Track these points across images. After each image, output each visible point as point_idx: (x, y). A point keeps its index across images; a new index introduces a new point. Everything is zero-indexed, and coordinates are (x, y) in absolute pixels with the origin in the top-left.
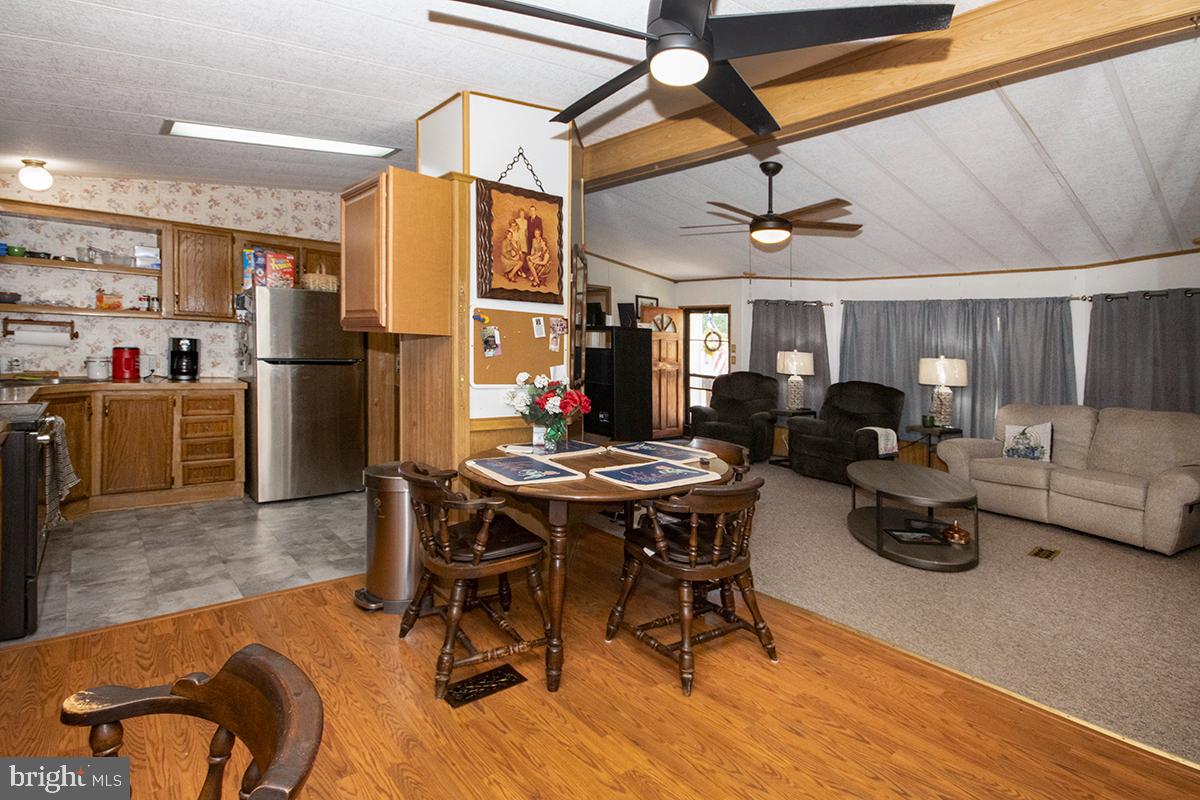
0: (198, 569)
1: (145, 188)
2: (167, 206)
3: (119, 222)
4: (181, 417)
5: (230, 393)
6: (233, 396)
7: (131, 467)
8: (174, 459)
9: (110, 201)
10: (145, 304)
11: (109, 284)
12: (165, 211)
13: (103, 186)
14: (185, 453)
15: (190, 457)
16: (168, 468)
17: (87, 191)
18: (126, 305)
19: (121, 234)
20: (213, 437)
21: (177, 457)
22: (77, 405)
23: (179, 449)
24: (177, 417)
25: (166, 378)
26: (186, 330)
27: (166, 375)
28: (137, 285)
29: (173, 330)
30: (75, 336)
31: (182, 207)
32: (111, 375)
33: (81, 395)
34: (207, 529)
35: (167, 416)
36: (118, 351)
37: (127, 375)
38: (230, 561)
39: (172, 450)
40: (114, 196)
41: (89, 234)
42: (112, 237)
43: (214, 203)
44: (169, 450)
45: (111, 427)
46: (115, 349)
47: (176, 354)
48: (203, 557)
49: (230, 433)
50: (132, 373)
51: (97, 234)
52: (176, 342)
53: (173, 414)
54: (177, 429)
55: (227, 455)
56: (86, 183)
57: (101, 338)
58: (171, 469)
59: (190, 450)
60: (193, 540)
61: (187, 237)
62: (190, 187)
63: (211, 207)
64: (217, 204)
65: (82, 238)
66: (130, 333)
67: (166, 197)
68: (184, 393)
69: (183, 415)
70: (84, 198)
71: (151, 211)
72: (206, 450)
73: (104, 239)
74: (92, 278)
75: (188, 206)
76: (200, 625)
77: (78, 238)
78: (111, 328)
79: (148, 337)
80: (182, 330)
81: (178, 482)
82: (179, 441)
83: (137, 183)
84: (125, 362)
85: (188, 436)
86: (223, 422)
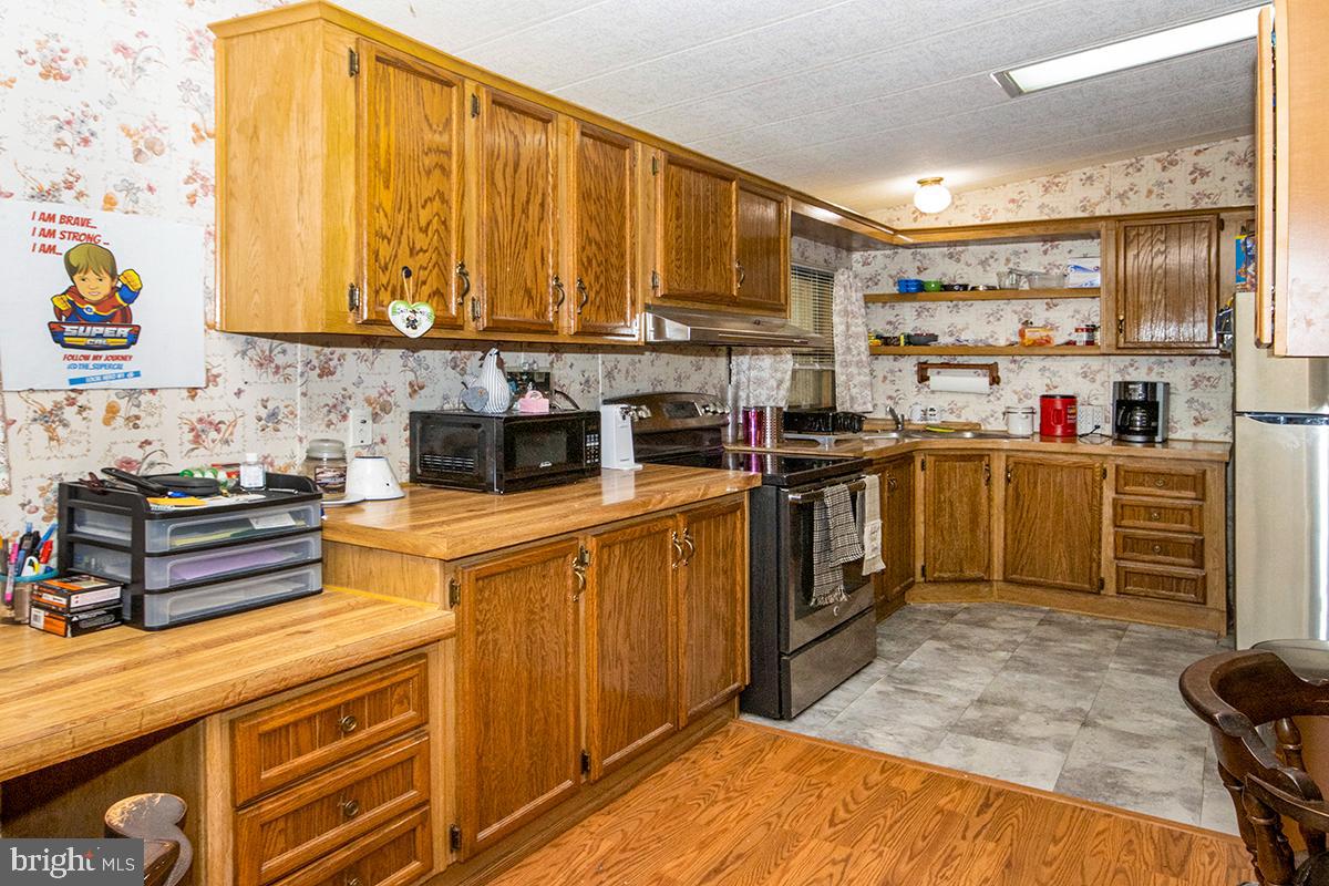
0: (1039, 718)
1: (1090, 178)
2: (1122, 196)
3: (1053, 232)
4: (1114, 495)
5: (1200, 467)
6: (1204, 473)
7: (1043, 552)
8: (1103, 554)
9: (1042, 206)
10: (1084, 336)
11: (1039, 312)
12: (1120, 203)
13: (1033, 190)
14: (1120, 549)
15: (1128, 554)
16: (1094, 565)
17: (1013, 201)
18: (1059, 338)
19: (1057, 246)
20: (1165, 530)
21: (1107, 551)
22: (970, 465)
23: (1111, 539)
24: (1109, 494)
25: (1111, 437)
26: (1150, 369)
27: (1110, 433)
28: (1077, 312)
29: (1131, 370)
30: (995, 380)
31: (1145, 193)
32: (1037, 429)
33: (978, 453)
34: (1111, 665)
35: (1093, 491)
36: (1047, 400)
37: (1059, 431)
38: (1095, 725)
39: (1100, 540)
40: (1047, 199)
41: (1016, 253)
42: (1045, 252)
43: (1200, 172)
44: (1096, 537)
45: (1017, 496)
46: (1043, 397)
47: (1124, 404)
48: (1062, 705)
49: (1196, 529)
50: (1065, 428)
51: (1026, 252)
52: (1124, 387)
53: (1101, 489)
54: (1107, 511)
55: (1191, 562)
56: (1011, 191)
57: (1030, 381)
58: (1099, 566)
59: (1127, 544)
60: (1077, 676)
61: (1138, 234)
62: (1158, 160)
63: (1194, 181)
64: (1204, 173)
65: (1008, 260)
66: (1068, 377)
67: (1120, 184)
68: (1120, 461)
69: (1117, 493)
70: (1009, 210)
71: (1097, 208)
72: (1153, 549)
73: (1034, 258)
74: (1020, 308)
75: (1155, 189)
76: (952, 801)
77: (1003, 261)
78: (1043, 369)
79: (1093, 380)
80: (1144, 370)
81: (1111, 587)
82: (1112, 530)
83: (1077, 174)
84: (1057, 415)
85: (1124, 523)
86: (1185, 509)
